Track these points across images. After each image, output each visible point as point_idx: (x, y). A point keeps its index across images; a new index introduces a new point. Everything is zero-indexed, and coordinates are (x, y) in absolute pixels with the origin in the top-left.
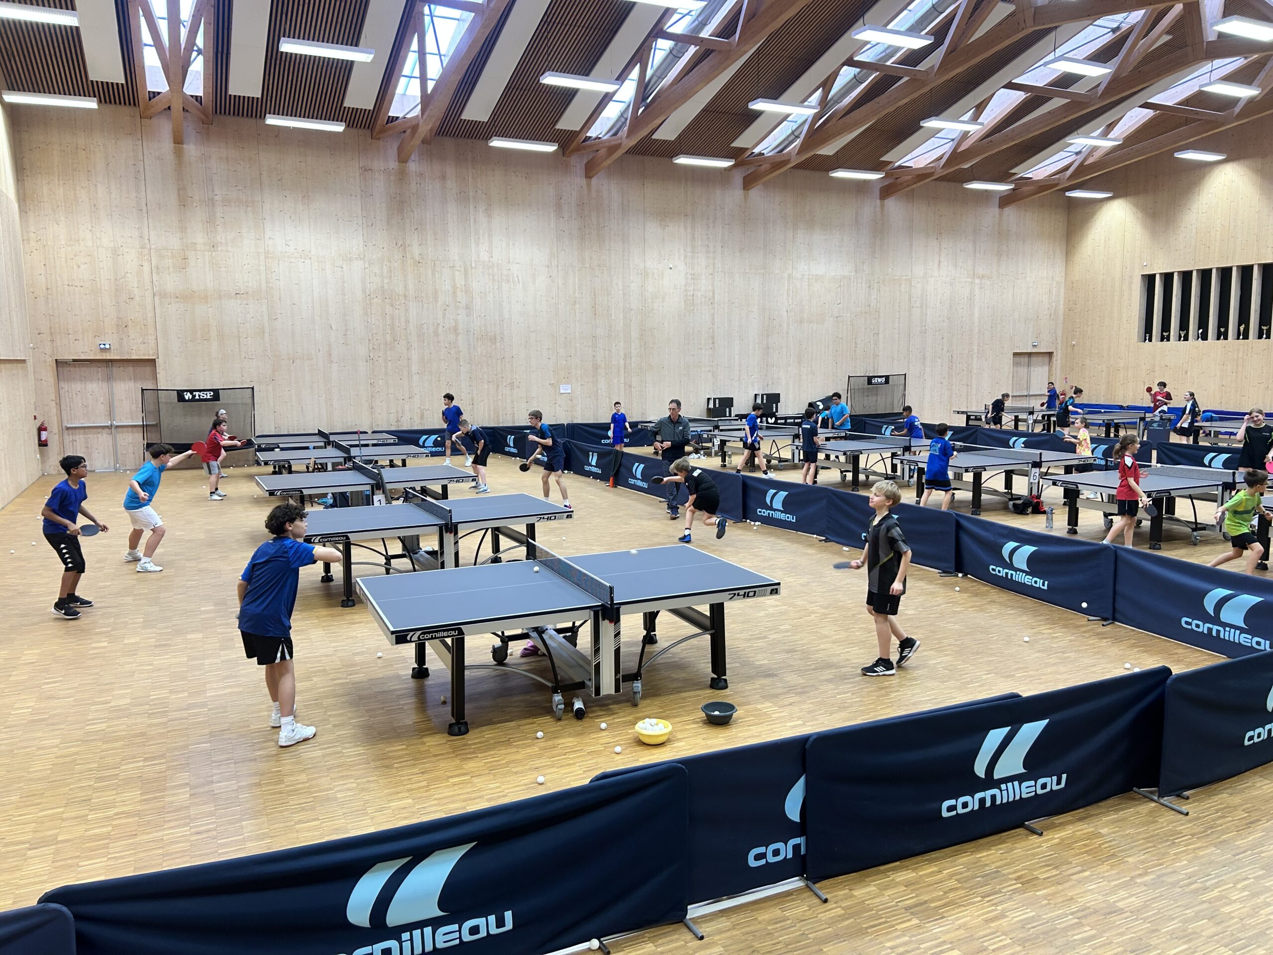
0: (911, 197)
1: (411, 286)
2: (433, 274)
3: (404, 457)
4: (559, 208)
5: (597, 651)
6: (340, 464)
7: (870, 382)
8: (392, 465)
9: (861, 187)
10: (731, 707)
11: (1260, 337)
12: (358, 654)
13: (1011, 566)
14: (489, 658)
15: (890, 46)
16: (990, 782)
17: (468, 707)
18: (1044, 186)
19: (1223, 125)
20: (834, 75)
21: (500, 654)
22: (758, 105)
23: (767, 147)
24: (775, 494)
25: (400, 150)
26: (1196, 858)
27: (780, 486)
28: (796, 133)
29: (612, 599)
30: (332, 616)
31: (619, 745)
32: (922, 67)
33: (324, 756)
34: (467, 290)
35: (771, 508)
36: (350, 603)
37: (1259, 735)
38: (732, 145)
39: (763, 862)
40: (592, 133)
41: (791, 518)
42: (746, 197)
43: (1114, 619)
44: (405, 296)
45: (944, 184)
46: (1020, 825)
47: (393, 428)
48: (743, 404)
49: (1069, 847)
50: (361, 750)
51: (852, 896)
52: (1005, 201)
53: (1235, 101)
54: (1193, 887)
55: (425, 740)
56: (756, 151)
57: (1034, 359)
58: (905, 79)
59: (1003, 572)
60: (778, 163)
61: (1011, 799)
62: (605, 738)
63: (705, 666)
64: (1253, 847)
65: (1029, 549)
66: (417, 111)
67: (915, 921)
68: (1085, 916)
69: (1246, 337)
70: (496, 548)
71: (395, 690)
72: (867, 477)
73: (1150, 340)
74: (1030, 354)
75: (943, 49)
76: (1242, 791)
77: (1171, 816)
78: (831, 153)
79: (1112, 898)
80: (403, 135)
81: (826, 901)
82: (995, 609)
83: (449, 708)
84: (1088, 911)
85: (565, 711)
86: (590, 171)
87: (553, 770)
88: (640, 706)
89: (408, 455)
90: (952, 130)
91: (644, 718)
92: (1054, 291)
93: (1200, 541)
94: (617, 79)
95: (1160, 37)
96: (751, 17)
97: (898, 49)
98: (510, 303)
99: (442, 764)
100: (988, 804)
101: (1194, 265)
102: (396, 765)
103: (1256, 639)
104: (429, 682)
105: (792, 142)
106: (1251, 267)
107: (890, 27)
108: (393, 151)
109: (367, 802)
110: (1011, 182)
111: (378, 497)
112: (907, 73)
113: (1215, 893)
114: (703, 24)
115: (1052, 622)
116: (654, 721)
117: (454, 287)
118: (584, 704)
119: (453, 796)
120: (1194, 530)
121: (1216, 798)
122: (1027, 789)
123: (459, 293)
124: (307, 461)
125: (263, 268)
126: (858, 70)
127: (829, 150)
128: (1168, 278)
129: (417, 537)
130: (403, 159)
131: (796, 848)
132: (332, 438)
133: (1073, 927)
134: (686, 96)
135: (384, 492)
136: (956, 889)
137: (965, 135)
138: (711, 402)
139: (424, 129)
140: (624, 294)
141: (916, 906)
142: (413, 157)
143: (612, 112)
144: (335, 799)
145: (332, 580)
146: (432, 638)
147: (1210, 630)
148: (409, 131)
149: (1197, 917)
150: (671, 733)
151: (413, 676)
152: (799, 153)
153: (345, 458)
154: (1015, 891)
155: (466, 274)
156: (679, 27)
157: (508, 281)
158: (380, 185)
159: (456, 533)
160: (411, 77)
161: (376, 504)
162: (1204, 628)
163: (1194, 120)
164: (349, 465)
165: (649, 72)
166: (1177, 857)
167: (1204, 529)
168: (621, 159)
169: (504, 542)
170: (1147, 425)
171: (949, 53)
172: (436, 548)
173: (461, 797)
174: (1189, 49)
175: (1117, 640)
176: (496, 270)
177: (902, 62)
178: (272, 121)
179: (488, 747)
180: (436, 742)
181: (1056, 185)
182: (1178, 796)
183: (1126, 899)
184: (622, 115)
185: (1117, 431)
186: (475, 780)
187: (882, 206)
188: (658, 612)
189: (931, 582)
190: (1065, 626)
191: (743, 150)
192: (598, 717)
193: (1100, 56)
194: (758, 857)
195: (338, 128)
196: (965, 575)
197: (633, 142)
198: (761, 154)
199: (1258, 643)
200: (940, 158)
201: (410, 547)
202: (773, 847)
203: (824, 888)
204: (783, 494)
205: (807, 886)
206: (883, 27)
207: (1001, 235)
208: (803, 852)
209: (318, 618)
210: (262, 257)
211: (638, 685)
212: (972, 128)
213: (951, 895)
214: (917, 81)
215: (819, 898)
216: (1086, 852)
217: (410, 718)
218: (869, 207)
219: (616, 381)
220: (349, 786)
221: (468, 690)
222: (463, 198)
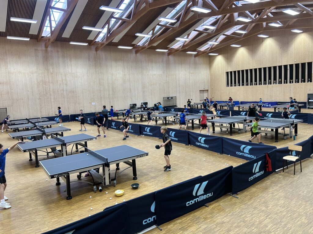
0: (174, 55)
1: (50, 79)
2: (56, 76)
3: (50, 125)
4: (89, 59)
5: (104, 174)
6: (33, 128)
7: (168, 99)
8: (47, 127)
9: (163, 53)
10: (138, 184)
11: (251, 85)
12: (41, 180)
13: (200, 142)
14: (76, 178)
15: (167, 22)
16: (197, 196)
17: (71, 192)
18: (204, 52)
19: (240, 39)
20: (155, 27)
21: (79, 177)
22: (137, 34)
23: (140, 44)
24: (147, 128)
25: (45, 45)
26: (240, 208)
27: (148, 126)
28: (147, 41)
29: (107, 161)
30: (33, 170)
31: (111, 197)
32: (175, 26)
33: (33, 210)
34: (66, 80)
35: (146, 132)
36: (38, 166)
37: (252, 178)
38: (132, 43)
39: (146, 223)
40: (97, 40)
41: (151, 134)
42: (136, 56)
43: (223, 153)
44: (49, 82)
45: (182, 52)
46: (204, 205)
47: (47, 116)
48: (139, 105)
49: (214, 209)
50: (43, 207)
51: (167, 228)
52: (196, 56)
53: (242, 34)
54: (239, 215)
55: (60, 202)
56: (138, 45)
57: (204, 92)
58: (171, 29)
59: (199, 144)
60: (143, 48)
61: (201, 200)
62: (107, 196)
63: (132, 174)
64: (251, 204)
65: (204, 138)
66: (49, 35)
67: (181, 232)
68: (217, 225)
69: (248, 85)
70: (77, 148)
71: (52, 189)
72: (169, 122)
73: (229, 86)
74: (203, 90)
75: (179, 22)
76: (249, 191)
77: (235, 199)
78: (156, 45)
79: (223, 220)
80: (46, 41)
81: (161, 230)
82: (197, 153)
83: (66, 193)
84: (218, 224)
85: (97, 190)
86: (97, 49)
87: (95, 206)
88: (116, 186)
89: (52, 124)
90: (182, 40)
91: (117, 190)
92: (208, 76)
93: (240, 133)
94: (102, 28)
95: (225, 20)
96: (134, 14)
97: (168, 22)
98: (77, 83)
99: (65, 208)
100: (196, 201)
101: (236, 70)
102: (53, 210)
103: (251, 156)
104: (61, 186)
105: (146, 43)
106: (248, 70)
107: (166, 17)
108: (43, 45)
109: (45, 221)
110: (196, 52)
111: (44, 137)
112: (172, 27)
113: (244, 216)
114: (123, 15)
115: (210, 155)
116: (119, 190)
117: (62, 79)
118: (102, 188)
119: (68, 216)
120: (239, 130)
121: (244, 193)
122: (205, 197)
123: (64, 81)
124: (23, 128)
125: (8, 76)
126: (160, 26)
127: (155, 45)
128: (231, 72)
129: (56, 147)
130: (46, 47)
131: (154, 218)
132: (30, 120)
133: (215, 228)
134: (120, 32)
135: (45, 135)
136: (190, 223)
137: (186, 41)
138: (131, 105)
139: (52, 40)
140: (107, 80)
141: (182, 228)
142: (49, 46)
143: (101, 36)
144: (36, 221)
145: (32, 160)
146: (61, 176)
147: (242, 154)
148: (48, 40)
149: (240, 222)
150: (124, 193)
151: (56, 185)
152: (148, 45)
153: (34, 126)
154: (203, 221)
155: (65, 76)
156: (117, 16)
157: (77, 77)
158: (40, 54)
159: (66, 146)
160: (47, 26)
161: (44, 139)
162: (241, 154)
163: (234, 38)
164: (35, 128)
165: (110, 26)
166: (236, 208)
167: (241, 130)
168: (104, 46)
169: (79, 147)
170: (229, 106)
171: (181, 23)
172: (61, 149)
173: (71, 216)
174: (232, 23)
175: (224, 158)
176: (73, 75)
177: (170, 24)
178: (9, 38)
179: (77, 202)
180: (64, 202)
181: (206, 52)
182: (236, 194)
183: (226, 220)
184: (104, 36)
185: (223, 107)
186: (74, 211)
187: (168, 58)
188: (119, 163)
189: (183, 147)
190: (212, 156)
191: (135, 45)
192: (105, 191)
193: (213, 24)
194: (145, 222)
195: (28, 39)
196: (191, 145)
197: (107, 43)
198: (139, 45)
199: (252, 157)
200: (181, 46)
201: (54, 150)
202: (148, 219)
203: (161, 227)
204: (149, 128)
205: (157, 227)
206: (165, 17)
207: (195, 64)
208: (156, 219)
209: (29, 171)
210: (7, 73)
211: (115, 181)
212: (187, 40)
213: (189, 224)
214: (174, 29)
215: (160, 229)
216: (218, 210)
217: (56, 197)
218: (165, 58)
219: (107, 101)
220: (40, 217)
221: (71, 187)
222: (63, 57)
